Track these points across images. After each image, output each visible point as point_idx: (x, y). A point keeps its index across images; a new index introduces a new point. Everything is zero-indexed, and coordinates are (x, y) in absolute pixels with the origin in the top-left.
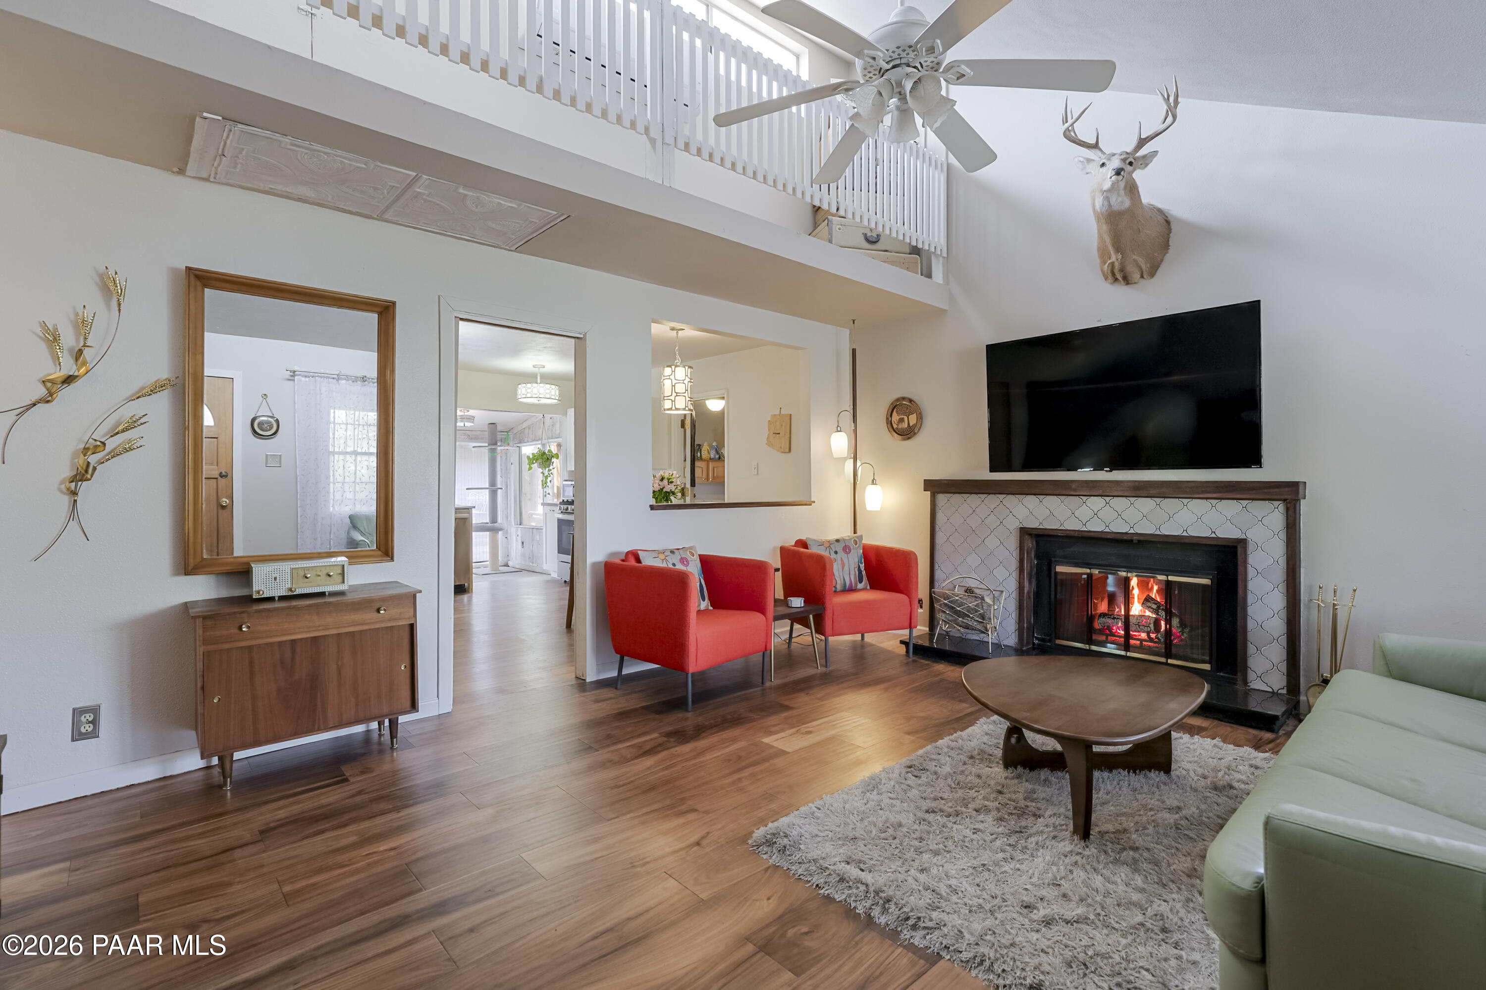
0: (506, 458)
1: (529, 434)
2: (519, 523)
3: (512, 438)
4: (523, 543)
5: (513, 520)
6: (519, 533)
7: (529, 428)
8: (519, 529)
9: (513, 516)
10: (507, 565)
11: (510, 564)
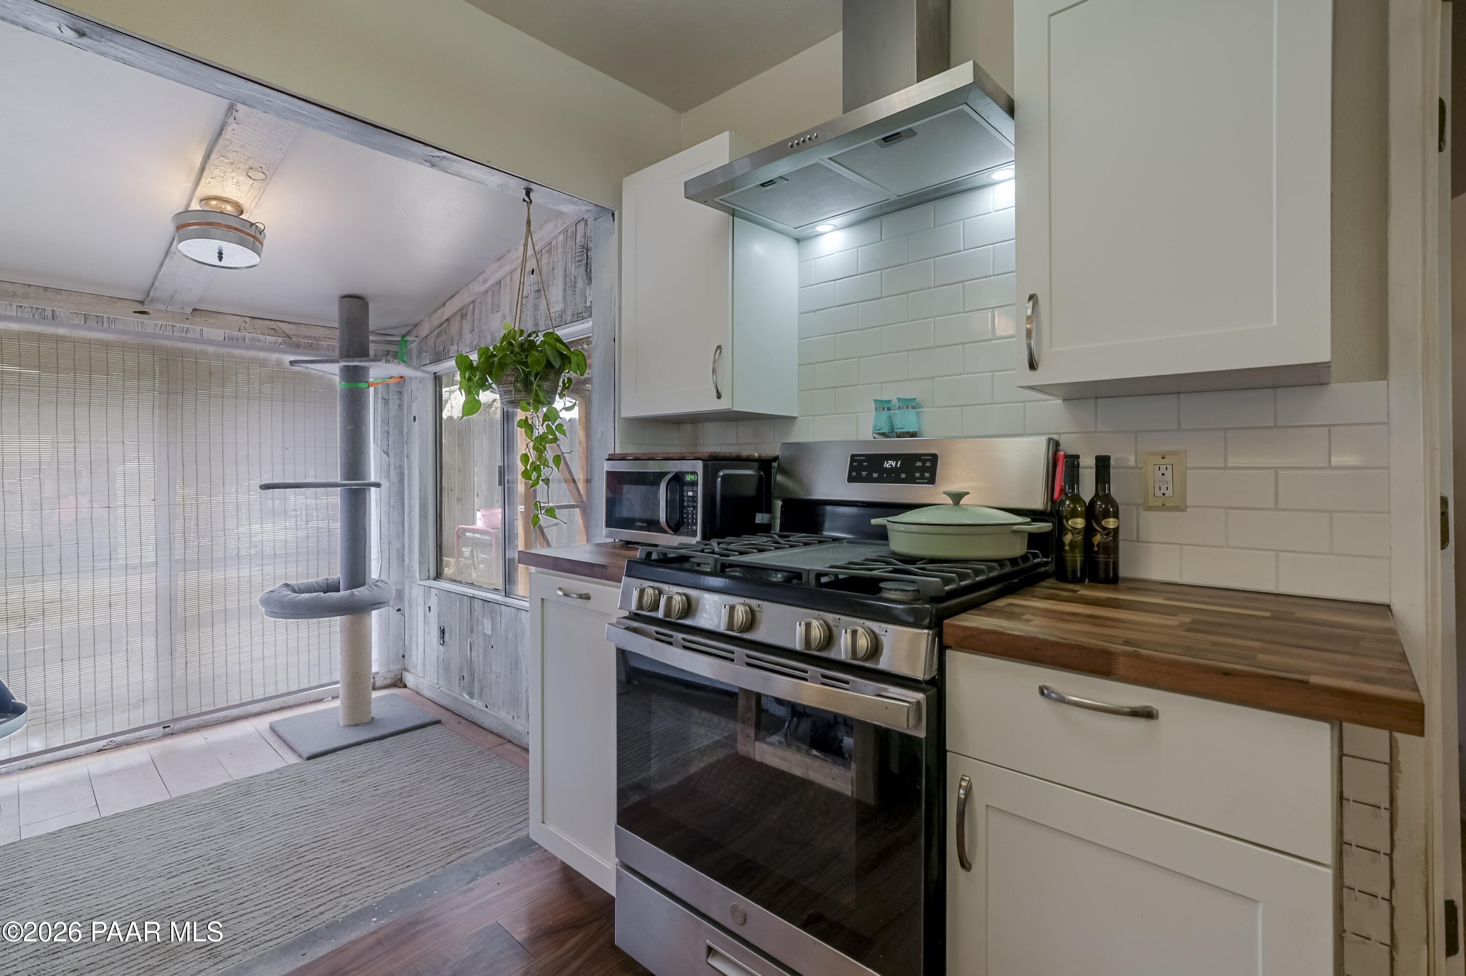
0: (400, 406)
1: (460, 333)
2: (433, 573)
3: (415, 354)
4: (443, 632)
5: (416, 566)
6: (433, 602)
7: (463, 316)
8: (433, 591)
9: (416, 555)
10: (399, 683)
11: (409, 679)
